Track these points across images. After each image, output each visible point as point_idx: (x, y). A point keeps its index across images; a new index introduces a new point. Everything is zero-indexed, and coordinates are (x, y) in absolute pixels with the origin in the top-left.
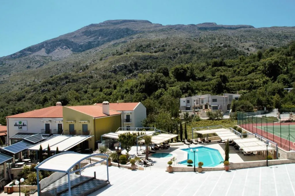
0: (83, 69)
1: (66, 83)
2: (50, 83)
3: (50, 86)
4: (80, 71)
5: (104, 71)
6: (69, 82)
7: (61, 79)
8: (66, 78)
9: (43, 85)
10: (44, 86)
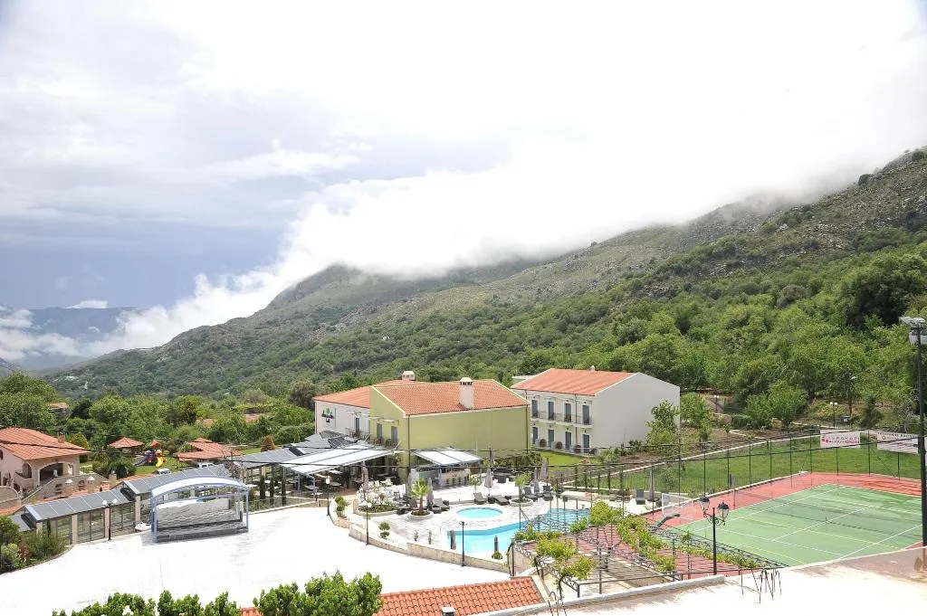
0: (794, 220)
1: (729, 267)
2: (679, 271)
3: (678, 278)
4: (781, 227)
5: (868, 222)
6: (738, 265)
7: (712, 256)
8: (730, 251)
9: (659, 276)
10: (660, 280)
